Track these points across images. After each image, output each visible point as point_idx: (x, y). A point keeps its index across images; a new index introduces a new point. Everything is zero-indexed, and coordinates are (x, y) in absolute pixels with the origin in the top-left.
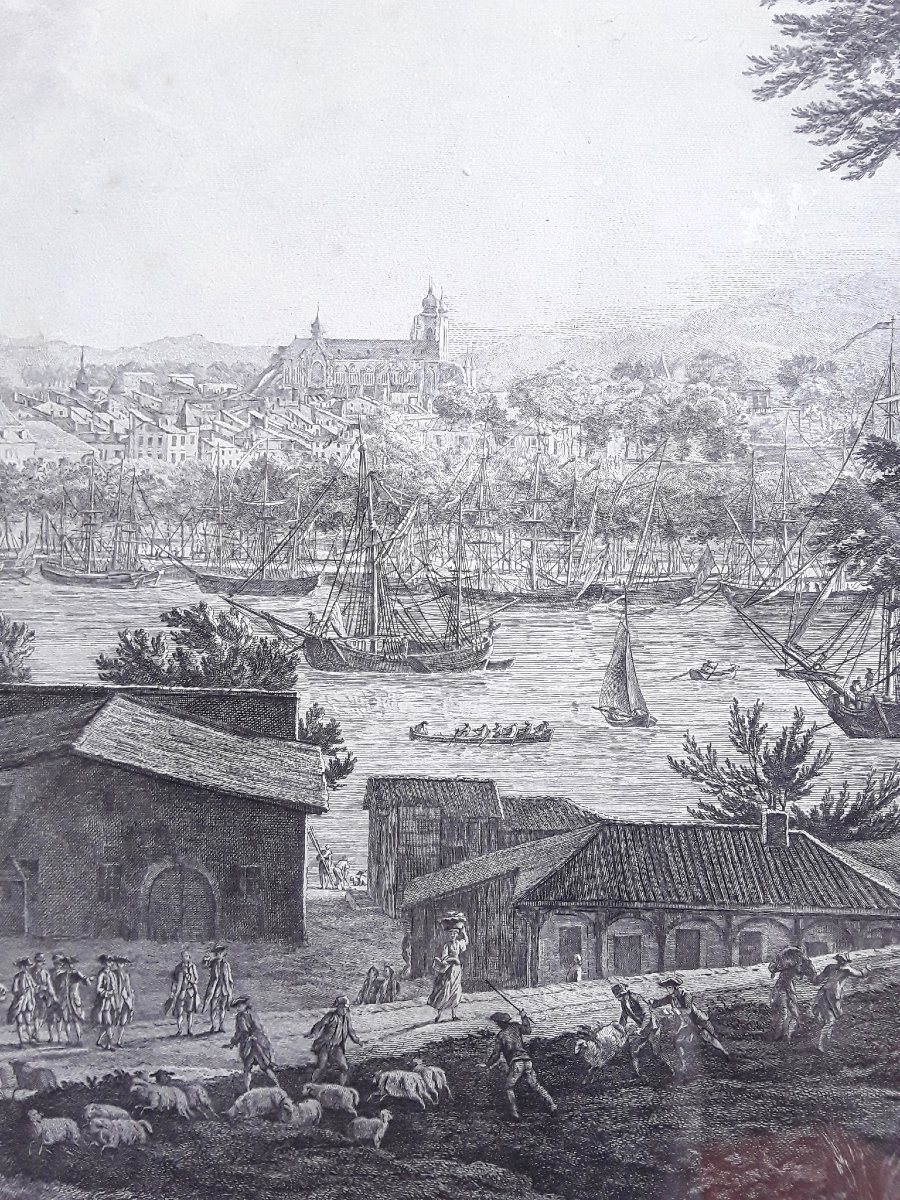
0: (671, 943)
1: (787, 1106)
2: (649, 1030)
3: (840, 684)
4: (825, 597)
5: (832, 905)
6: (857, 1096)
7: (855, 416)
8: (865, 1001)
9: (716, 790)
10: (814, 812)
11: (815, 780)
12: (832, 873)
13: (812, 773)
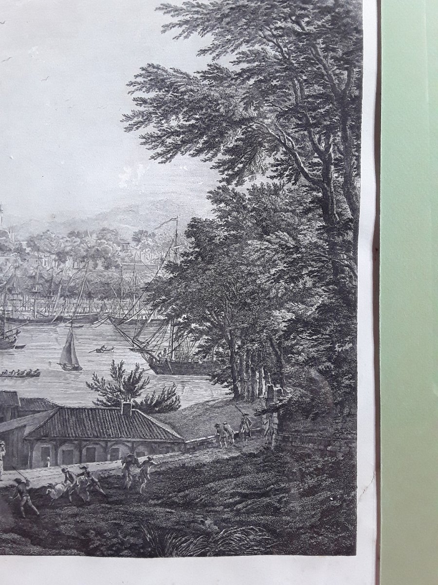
0: (84, 451)
1: (127, 515)
2: (76, 485)
3: (154, 354)
4: (149, 321)
5: (147, 438)
6: (155, 511)
7: (162, 253)
8: (159, 474)
9: (104, 394)
10: (142, 403)
11: (142, 390)
12: (147, 425)
13: (142, 388)
